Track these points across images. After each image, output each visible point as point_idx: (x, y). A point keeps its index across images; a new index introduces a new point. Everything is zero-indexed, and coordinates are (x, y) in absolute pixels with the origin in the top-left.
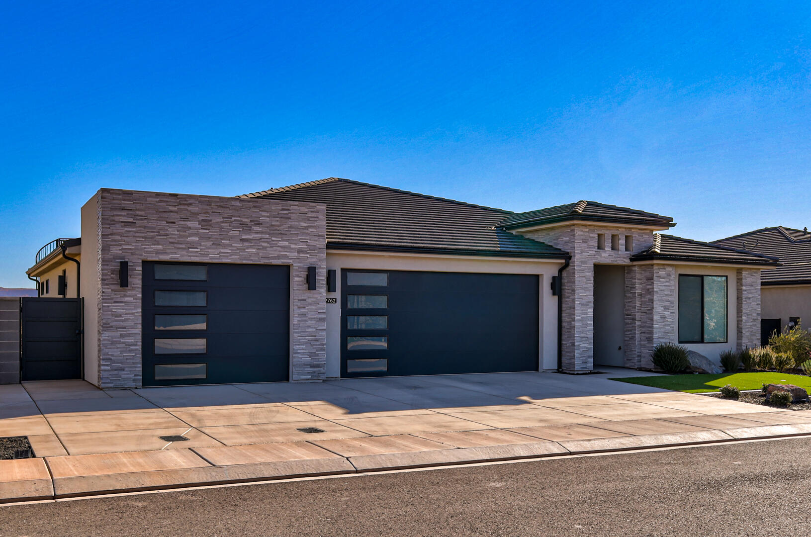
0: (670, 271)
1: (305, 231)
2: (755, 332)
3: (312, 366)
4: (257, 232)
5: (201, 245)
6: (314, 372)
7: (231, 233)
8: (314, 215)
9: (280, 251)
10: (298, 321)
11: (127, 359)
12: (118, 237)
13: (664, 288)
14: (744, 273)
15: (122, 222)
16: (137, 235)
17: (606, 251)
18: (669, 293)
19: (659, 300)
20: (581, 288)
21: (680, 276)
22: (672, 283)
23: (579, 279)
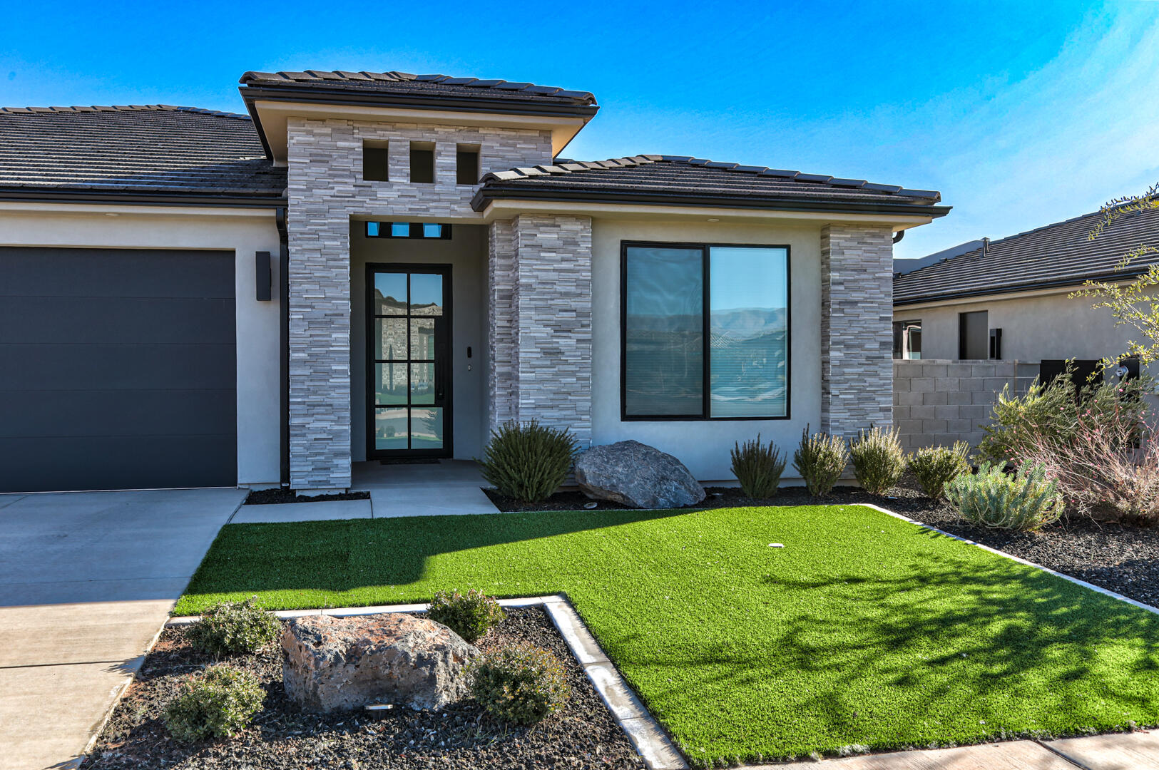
0: (577, 233)
2: (874, 392)
13: (554, 276)
14: (835, 238)
17: (392, 185)
18: (573, 289)
19: (536, 308)
20: (310, 279)
21: (625, 245)
22: (581, 262)
23: (299, 257)
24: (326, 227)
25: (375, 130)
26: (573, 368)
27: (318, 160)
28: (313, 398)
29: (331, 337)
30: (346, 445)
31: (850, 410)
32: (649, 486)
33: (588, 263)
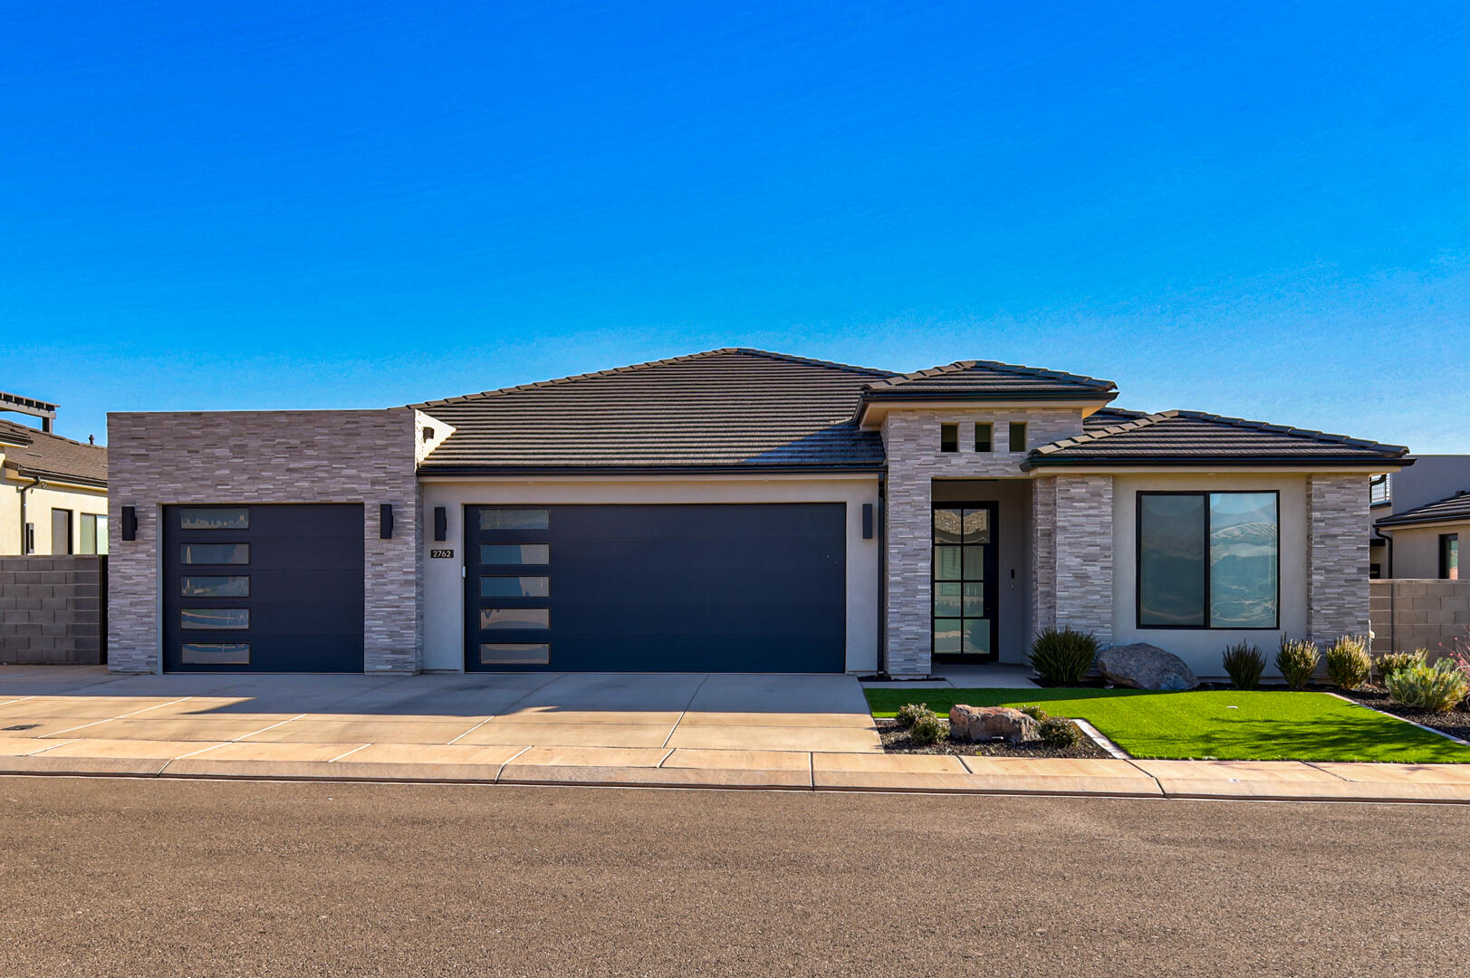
0: (1100, 488)
1: (383, 452)
2: (1352, 608)
3: (394, 652)
4: (311, 458)
5: (233, 480)
6: (396, 661)
7: (274, 462)
8: (396, 427)
9: (344, 483)
10: (372, 584)
11: (138, 635)
12: (127, 476)
13: (1083, 520)
14: (1316, 484)
15: (133, 455)
16: (151, 470)
17: (961, 454)
18: (1097, 529)
19: (1069, 544)
20: (903, 525)
21: (1140, 494)
22: (1104, 510)
23: (896, 509)
24: (915, 487)
25: (950, 415)
26: (1098, 588)
27: (909, 439)
28: (904, 609)
29: (917, 565)
31: (1330, 623)
32: (1154, 675)
33: (1110, 510)
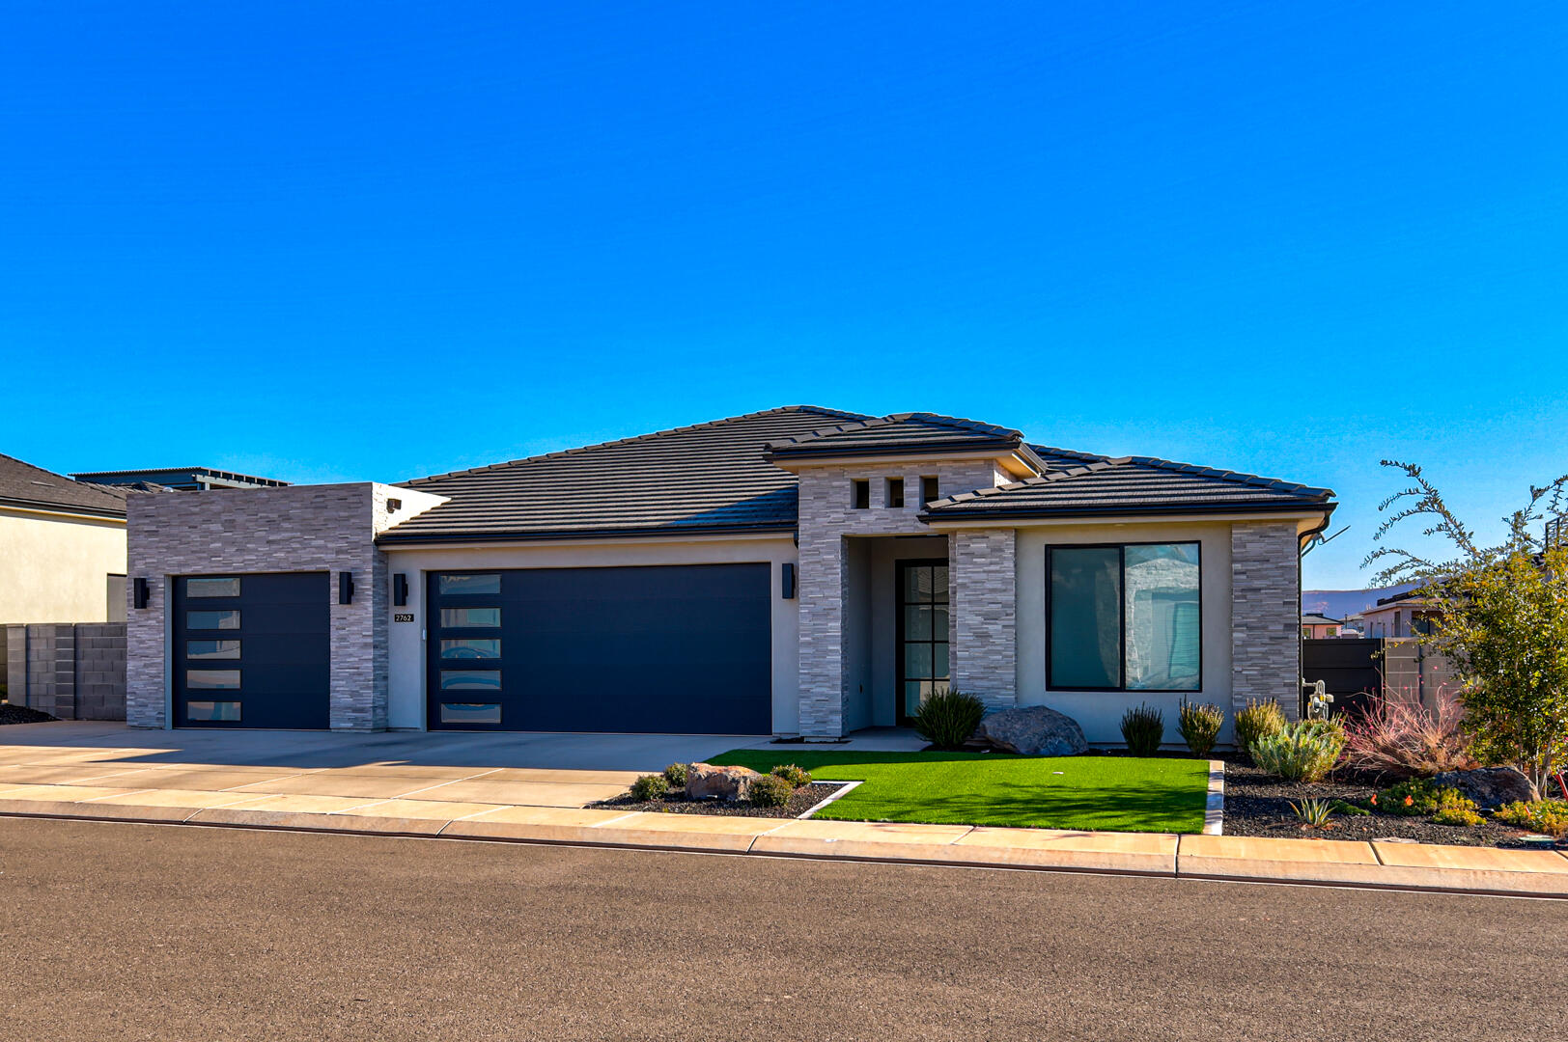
1: (346, 523)
3: (355, 710)
4: (286, 530)
5: (224, 552)
6: (356, 718)
7: (257, 534)
8: (355, 499)
9: (314, 553)
10: (337, 647)
12: (141, 550)
13: (984, 576)
14: (1239, 533)
15: (146, 531)
16: (160, 545)
17: (872, 510)
18: (999, 586)
19: (970, 602)
20: (814, 584)
21: (1049, 549)
22: (1006, 565)
23: (806, 568)
24: (825, 545)
25: (862, 471)
26: (999, 648)
27: (820, 496)
28: (816, 670)
29: (828, 625)
30: (838, 705)
31: (1252, 685)
32: (1035, 740)
33: (1012, 565)
